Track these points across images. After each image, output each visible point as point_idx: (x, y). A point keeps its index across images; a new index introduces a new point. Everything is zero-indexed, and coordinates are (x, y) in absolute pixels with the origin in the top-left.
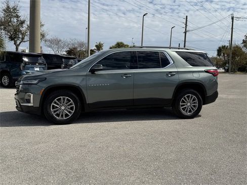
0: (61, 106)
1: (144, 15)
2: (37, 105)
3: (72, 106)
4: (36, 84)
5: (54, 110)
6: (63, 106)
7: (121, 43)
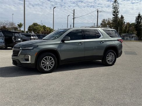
0: (46, 62)
1: (54, 8)
2: (33, 62)
3: (53, 62)
4: (32, 49)
5: (43, 65)
6: (48, 62)
7: (36, 23)
